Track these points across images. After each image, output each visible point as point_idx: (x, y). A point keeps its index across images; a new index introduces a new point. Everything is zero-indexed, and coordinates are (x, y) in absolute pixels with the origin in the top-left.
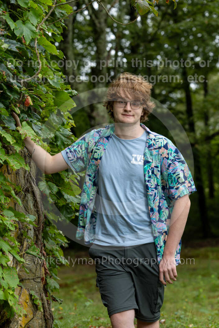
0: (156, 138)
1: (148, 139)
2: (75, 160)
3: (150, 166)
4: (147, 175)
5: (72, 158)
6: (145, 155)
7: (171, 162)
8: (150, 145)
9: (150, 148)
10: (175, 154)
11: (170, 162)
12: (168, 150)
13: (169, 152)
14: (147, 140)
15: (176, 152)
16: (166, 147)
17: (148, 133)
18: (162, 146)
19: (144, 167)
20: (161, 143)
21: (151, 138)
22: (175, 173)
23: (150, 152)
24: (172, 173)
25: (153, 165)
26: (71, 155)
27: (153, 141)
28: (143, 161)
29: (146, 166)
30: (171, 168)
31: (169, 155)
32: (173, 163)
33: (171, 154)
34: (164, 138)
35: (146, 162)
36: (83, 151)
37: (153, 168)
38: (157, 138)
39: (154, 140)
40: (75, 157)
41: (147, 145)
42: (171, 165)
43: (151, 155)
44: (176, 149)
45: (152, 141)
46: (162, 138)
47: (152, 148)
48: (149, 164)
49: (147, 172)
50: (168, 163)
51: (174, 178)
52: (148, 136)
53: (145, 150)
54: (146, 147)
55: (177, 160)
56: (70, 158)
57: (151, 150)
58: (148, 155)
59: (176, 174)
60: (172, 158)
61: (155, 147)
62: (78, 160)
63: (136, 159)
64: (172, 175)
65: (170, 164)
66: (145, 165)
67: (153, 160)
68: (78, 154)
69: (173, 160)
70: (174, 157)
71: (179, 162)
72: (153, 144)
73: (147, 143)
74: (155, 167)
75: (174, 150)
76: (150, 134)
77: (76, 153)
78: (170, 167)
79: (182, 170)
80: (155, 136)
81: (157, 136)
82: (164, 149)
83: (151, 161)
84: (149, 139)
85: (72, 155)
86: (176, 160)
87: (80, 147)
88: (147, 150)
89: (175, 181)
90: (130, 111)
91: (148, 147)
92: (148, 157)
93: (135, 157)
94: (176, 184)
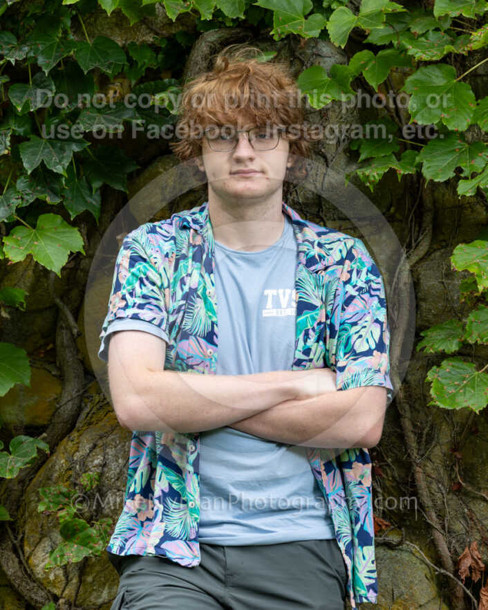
8: (311, 258)
9: (313, 268)
12: (354, 262)
14: (299, 245)
17: (299, 226)
20: (340, 250)
24: (348, 321)
27: (317, 248)
32: (361, 297)
38: (326, 241)
43: (318, 285)
48: (313, 313)
50: (346, 293)
52: (299, 235)
53: (297, 272)
59: (359, 327)
69: (361, 288)
76: (306, 228)
79: (377, 321)
81: (324, 236)
83: (317, 302)
89: (345, 347)
90: (251, 159)
91: (305, 263)
92: (310, 292)
93: (273, 296)
94: (345, 354)
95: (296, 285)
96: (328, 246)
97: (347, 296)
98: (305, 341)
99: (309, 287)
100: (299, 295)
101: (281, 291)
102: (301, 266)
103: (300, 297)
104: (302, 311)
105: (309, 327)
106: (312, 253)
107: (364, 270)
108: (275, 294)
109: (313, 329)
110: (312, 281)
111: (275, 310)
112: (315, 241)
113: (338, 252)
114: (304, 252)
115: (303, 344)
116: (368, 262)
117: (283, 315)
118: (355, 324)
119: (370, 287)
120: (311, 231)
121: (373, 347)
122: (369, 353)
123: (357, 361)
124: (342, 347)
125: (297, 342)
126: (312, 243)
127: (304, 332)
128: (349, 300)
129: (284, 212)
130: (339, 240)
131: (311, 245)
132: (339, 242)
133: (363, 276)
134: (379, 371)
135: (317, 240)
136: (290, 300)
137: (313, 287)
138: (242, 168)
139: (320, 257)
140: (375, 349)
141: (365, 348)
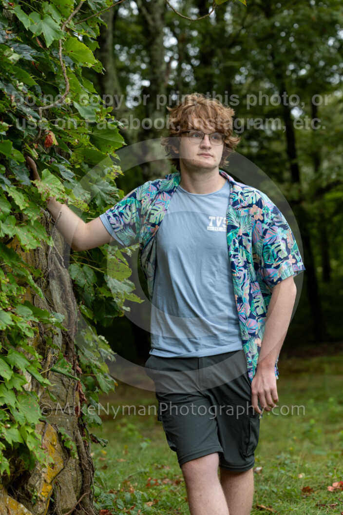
0: (244, 192)
1: (231, 192)
2: (122, 228)
3: (236, 233)
4: (232, 248)
5: (117, 225)
6: (228, 216)
7: (268, 228)
8: (235, 202)
9: (236, 207)
10: (273, 214)
11: (266, 227)
12: (263, 209)
13: (264, 211)
14: (230, 194)
15: (275, 212)
16: (259, 204)
17: (232, 184)
18: (254, 202)
19: (227, 235)
20: (252, 198)
21: (236, 192)
22: (273, 243)
23: (237, 213)
24: (269, 243)
25: (241, 231)
26: (115, 220)
27: (240, 196)
28: (225, 226)
29: (230, 234)
30: (267, 237)
31: (265, 216)
32: (272, 229)
33: (267, 214)
34: (256, 191)
35: (231, 228)
36: (134, 213)
37: (241, 236)
38: (246, 191)
39: (242, 194)
40: (121, 223)
41: (232, 201)
42: (268, 231)
43: (238, 216)
44: (275, 207)
45: (238, 195)
46: (253, 192)
47: (239, 206)
48: (235, 231)
49: (232, 243)
50: (263, 228)
51: (273, 252)
52: (232, 189)
53: (228, 209)
54: (229, 204)
55: (276, 224)
56: (114, 224)
57: (238, 209)
58: (232, 217)
59: (276, 245)
60: (269, 221)
61: (243, 205)
62: (126, 228)
63: (215, 224)
64: (269, 246)
65: (266, 230)
66: (228, 231)
67: (241, 224)
68: (126, 218)
69: (270, 224)
70: (272, 219)
71: (279, 226)
72: (240, 200)
73: (231, 200)
74: (243, 234)
75: (271, 209)
76: (235, 186)
77: (122, 217)
78: (267, 235)
79: (283, 239)
80: (243, 188)
81: (245, 189)
82: (257, 207)
83: (237, 225)
84: (234, 193)
85: (117, 220)
86: (274, 224)
87: (128, 207)
88: (231, 210)
89: (274, 257)
94: (275, 260)
103: (229, 223)
108: (215, 219)
112: (238, 192)
116: (271, 206)
119: (274, 221)
128: (265, 232)
133: (270, 216)
135: (241, 191)
137: (235, 217)
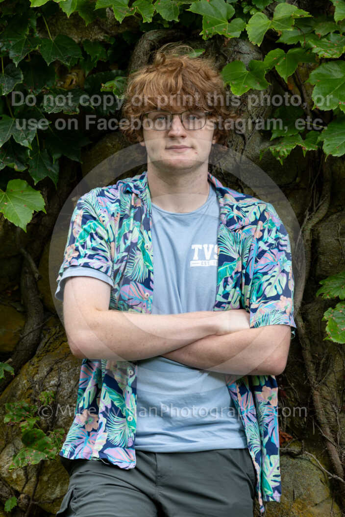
1: (222, 205)
4: (220, 291)
10: (278, 233)
12: (266, 223)
13: (265, 226)
14: (221, 208)
15: (282, 230)
17: (221, 193)
20: (255, 213)
21: (229, 204)
24: (261, 271)
29: (222, 268)
32: (271, 251)
38: (243, 205)
42: (266, 254)
43: (236, 241)
44: (282, 224)
45: (233, 210)
48: (231, 264)
50: (259, 248)
52: (222, 199)
59: (269, 276)
66: (220, 264)
69: (271, 244)
73: (223, 216)
75: (277, 225)
76: (227, 195)
78: (262, 259)
79: (284, 271)
81: (242, 201)
83: (235, 256)
84: (226, 207)
89: (258, 292)
90: (183, 137)
91: (225, 223)
92: (229, 247)
93: (199, 249)
94: (257, 298)
95: (218, 241)
96: (244, 209)
97: (260, 250)
98: (225, 287)
99: (229, 242)
100: (220, 250)
101: (205, 246)
102: (222, 226)
103: (221, 251)
104: (223, 262)
105: (228, 275)
106: (232, 215)
107: (274, 229)
108: (201, 248)
109: (232, 277)
110: (231, 238)
111: (200, 262)
112: (233, 205)
113: (253, 214)
114: (225, 214)
115: (223, 289)
116: (278, 222)
117: (207, 265)
118: (265, 274)
119: (279, 243)
120: (231, 197)
121: (281, 292)
122: (277, 297)
123: (268, 304)
124: (255, 293)
125: (218, 287)
126: (232, 207)
127: (223, 280)
128: (261, 254)
129: (209, 181)
130: (254, 204)
131: (230, 208)
132: (253, 206)
133: (273, 234)
134: (285, 312)
135: (236, 204)
136: (213, 253)
137: (232, 243)
138: (176, 144)
139: (238, 218)
140: (282, 295)
141: (273, 293)
